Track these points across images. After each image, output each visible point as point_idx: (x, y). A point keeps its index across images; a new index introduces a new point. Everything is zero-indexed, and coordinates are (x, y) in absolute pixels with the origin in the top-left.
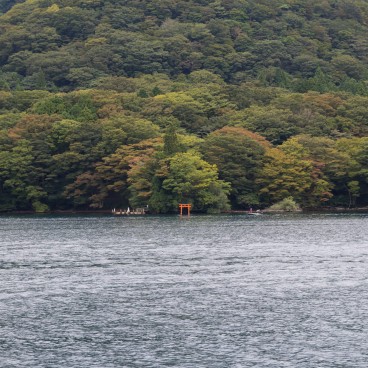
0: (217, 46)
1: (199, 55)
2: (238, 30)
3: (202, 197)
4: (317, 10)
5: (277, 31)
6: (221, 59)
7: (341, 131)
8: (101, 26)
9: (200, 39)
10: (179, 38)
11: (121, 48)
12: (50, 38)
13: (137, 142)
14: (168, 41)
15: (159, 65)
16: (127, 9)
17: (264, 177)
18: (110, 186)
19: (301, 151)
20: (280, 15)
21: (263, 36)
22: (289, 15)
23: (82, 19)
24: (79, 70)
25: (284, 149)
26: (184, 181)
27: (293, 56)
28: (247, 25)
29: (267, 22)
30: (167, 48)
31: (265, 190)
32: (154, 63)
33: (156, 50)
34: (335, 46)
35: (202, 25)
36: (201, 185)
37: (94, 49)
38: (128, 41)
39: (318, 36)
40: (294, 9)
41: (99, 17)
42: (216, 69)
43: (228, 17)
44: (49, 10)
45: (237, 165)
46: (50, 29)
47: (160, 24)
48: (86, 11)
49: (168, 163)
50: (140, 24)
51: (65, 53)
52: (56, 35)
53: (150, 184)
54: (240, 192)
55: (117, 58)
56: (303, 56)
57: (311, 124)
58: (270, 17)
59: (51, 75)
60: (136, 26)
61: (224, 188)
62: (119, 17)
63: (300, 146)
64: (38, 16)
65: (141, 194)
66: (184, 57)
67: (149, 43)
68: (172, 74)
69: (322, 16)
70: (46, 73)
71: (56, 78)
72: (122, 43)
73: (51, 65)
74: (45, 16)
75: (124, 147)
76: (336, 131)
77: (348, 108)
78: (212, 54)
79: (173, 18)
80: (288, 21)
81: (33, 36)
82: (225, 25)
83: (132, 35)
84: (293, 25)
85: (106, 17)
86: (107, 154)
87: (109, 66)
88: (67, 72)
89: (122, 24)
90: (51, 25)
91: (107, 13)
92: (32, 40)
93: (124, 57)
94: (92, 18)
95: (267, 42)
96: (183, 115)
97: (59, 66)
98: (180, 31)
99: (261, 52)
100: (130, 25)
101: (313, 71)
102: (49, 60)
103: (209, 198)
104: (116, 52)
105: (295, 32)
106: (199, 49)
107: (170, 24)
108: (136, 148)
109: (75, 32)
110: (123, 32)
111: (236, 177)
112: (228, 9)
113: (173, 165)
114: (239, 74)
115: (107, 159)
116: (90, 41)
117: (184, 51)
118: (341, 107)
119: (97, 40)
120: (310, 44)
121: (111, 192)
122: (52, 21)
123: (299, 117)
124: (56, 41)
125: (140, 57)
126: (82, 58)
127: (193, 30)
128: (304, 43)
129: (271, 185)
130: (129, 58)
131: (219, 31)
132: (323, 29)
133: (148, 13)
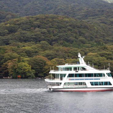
0: (48, 35)
1: (43, 37)
2: (54, 31)
3: (27, 74)
4: (76, 26)
5: (65, 31)
6: (49, 38)
7: (69, 57)
8: (19, 30)
9: (44, 33)
10: (39, 33)
11: (23, 35)
12: (6, 32)
13: (13, 59)
14: (36, 33)
15: (33, 39)
16: (27, 25)
17: (45, 69)
18: (5, 71)
19: (56, 62)
20: (66, 27)
21: (61, 32)
22: (69, 27)
23: (15, 28)
24: (12, 41)
25: (51, 62)
26: (21, 70)
27: (68, 38)
28: (57, 30)
29: (62, 29)
30: (35, 35)
31: (45, 72)
32: (31, 39)
33: (32, 36)
34: (80, 35)
35: (45, 30)
36: (26, 71)
37: (17, 35)
38: (25, 33)
39: (76, 33)
40: (70, 26)
41: (19, 27)
42: (48, 41)
43: (53, 27)
44: (7, 25)
45: (37, 66)
46: (6, 30)
47: (35, 29)
48: (16, 26)
49: (17, 65)
50: (29, 29)
51: (9, 37)
52: (8, 32)
53: (13, 70)
54: (39, 73)
55: (22, 38)
56: (71, 38)
57: (60, 55)
58: (64, 28)
59: (4, 42)
60: (28, 30)
61: (33, 72)
62: (24, 27)
63: (55, 61)
64: (4, 27)
65: (11, 73)
66: (39, 38)
67: (31, 34)
68: (36, 42)
69: (78, 28)
70: (4, 41)
71: (6, 43)
72: (24, 34)
73: (5, 39)
74: (5, 27)
75: (9, 61)
76: (67, 57)
77: (71, 51)
78: (47, 37)
79: (38, 28)
80: (68, 29)
81: (2, 32)
82: (51, 29)
83: (27, 32)
84: (69, 30)
85: (21, 27)
86: (5, 62)
87: (20, 40)
88: (9, 41)
89: (25, 29)
90: (7, 29)
91: (21, 26)
92: (1, 33)
93: (24, 37)
94: (17, 28)
95: (61, 34)
96: (28, 52)
97: (7, 40)
98: (39, 31)
99: (60, 37)
100: (27, 29)
101: (73, 41)
102: (4, 38)
103: (28, 74)
104: (22, 36)
105: (70, 32)
106: (44, 36)
107: (37, 29)
108: (12, 61)
109: (13, 31)
110: (25, 31)
111: (37, 69)
112: (53, 25)
113: (18, 66)
114: (54, 42)
115: (4, 64)
116: (16, 33)
117: (40, 36)
118: (70, 51)
119: (18, 33)
120: (73, 35)
121: (5, 72)
122: (7, 28)
123: (58, 53)
124: (7, 33)
125: (28, 37)
126: (13, 38)
127: (43, 31)
128: (71, 34)
129: (47, 71)
130: (25, 38)
131: (49, 31)
132: (77, 31)
133: (32, 26)
